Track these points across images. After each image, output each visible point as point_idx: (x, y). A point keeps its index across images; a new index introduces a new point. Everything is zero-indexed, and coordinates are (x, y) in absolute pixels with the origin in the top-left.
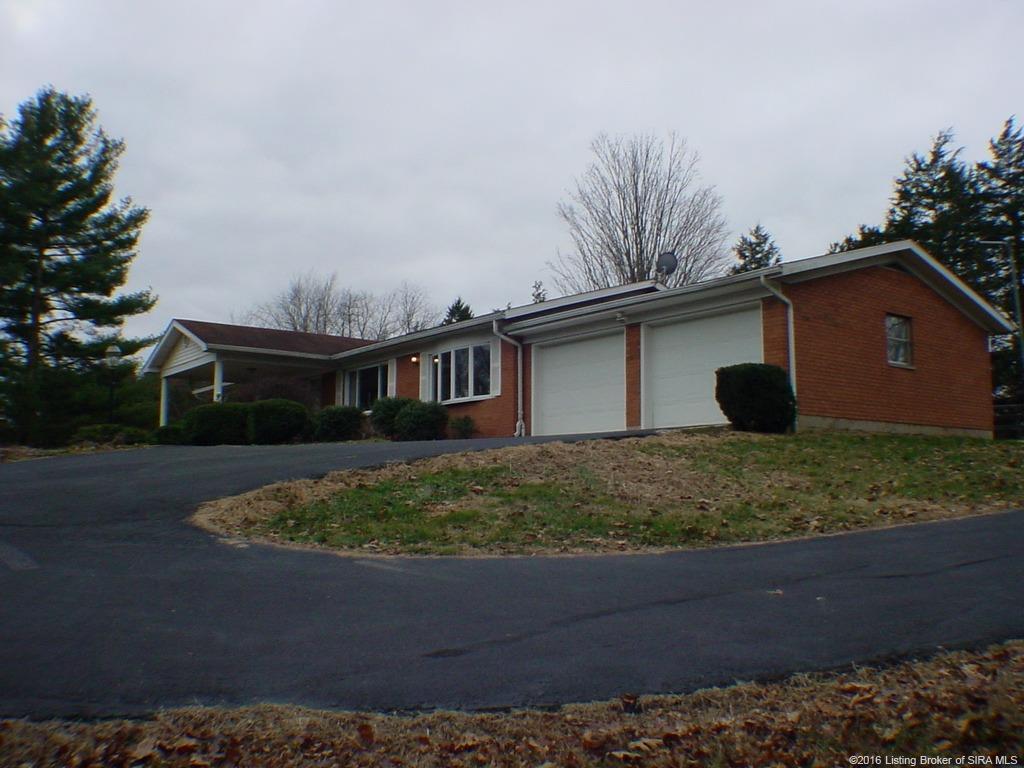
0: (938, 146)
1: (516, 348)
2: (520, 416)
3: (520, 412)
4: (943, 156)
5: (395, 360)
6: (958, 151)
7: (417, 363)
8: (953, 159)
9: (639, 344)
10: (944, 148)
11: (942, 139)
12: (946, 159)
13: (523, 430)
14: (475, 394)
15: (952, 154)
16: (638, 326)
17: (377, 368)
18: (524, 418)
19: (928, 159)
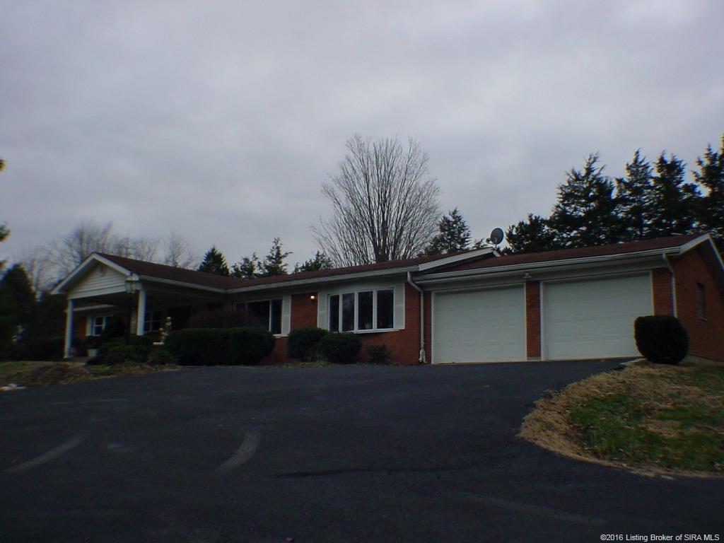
0: (590, 164)
1: (420, 293)
2: (422, 346)
3: (422, 343)
4: (593, 171)
5: (290, 297)
6: (602, 168)
7: (315, 301)
8: (599, 174)
9: (539, 295)
10: (594, 166)
11: (592, 159)
12: (595, 173)
13: (424, 357)
14: (378, 328)
15: (598, 170)
16: (538, 283)
17: (267, 303)
18: (425, 348)
19: (583, 173)
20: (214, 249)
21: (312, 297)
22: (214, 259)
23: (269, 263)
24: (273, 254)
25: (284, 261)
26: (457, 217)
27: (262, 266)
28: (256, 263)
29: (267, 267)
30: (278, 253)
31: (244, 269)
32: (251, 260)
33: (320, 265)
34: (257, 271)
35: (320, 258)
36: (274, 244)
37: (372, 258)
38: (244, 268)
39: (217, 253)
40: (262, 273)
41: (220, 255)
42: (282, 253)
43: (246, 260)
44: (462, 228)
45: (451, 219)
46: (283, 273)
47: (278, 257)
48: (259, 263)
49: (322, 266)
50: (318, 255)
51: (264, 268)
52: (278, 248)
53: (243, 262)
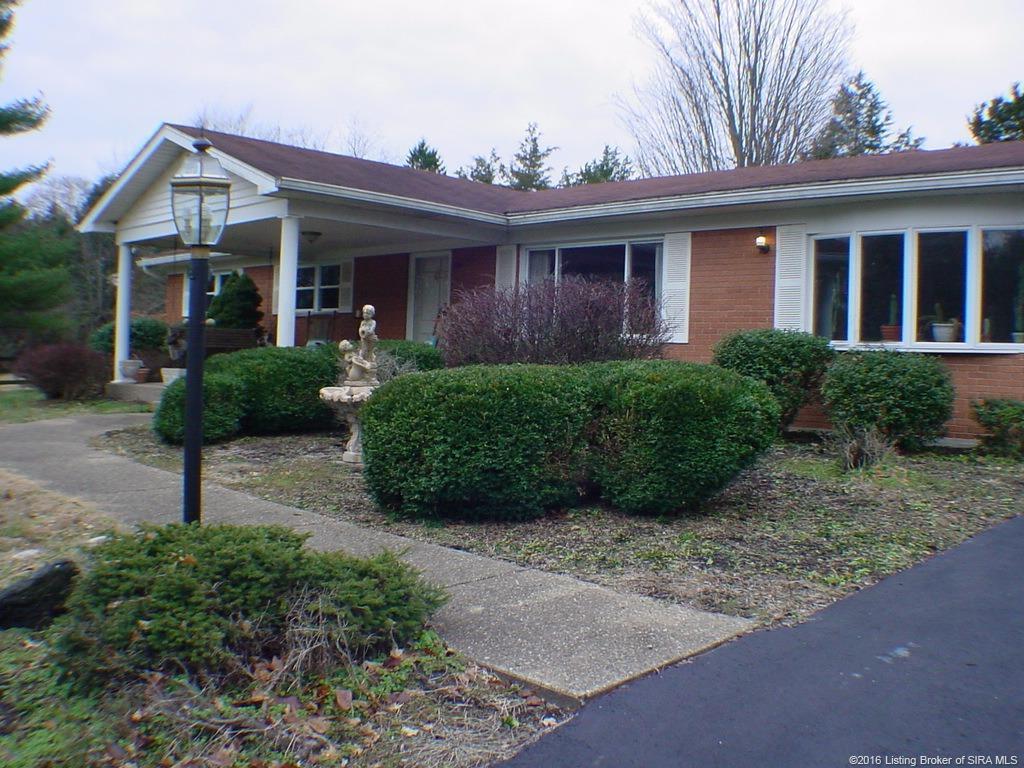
20: (423, 145)
21: (761, 241)
22: (425, 158)
23: (519, 166)
24: (525, 151)
25: (546, 162)
26: (865, 85)
27: (508, 170)
28: (496, 166)
29: (516, 174)
30: (535, 150)
31: (477, 177)
32: (488, 162)
33: (612, 170)
34: (498, 180)
35: (610, 157)
36: (528, 134)
37: (727, 155)
38: (477, 175)
39: (430, 150)
40: (508, 184)
41: (434, 154)
42: (542, 149)
43: (480, 162)
44: (875, 107)
45: (853, 88)
46: (543, 186)
47: (533, 157)
48: (502, 166)
49: (615, 171)
50: (606, 152)
51: (511, 174)
52: (534, 140)
53: (474, 165)
